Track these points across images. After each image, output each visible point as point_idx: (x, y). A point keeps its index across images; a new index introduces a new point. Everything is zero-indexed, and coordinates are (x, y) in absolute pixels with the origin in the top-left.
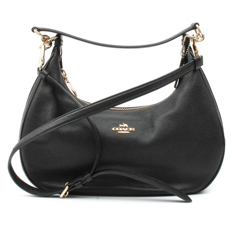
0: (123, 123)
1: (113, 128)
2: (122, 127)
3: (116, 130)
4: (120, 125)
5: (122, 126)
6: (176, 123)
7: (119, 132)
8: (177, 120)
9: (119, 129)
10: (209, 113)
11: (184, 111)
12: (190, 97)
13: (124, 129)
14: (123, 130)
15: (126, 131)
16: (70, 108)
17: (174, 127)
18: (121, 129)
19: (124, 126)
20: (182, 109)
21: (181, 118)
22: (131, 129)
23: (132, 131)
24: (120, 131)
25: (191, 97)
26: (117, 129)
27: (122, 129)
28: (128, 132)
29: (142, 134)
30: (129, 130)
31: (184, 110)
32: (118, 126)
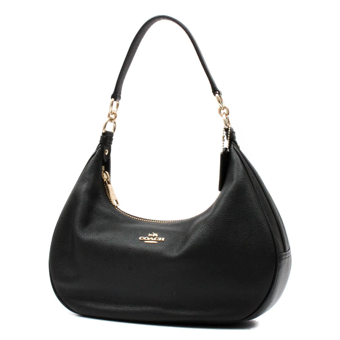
0: (153, 233)
1: (140, 237)
2: (150, 237)
3: (143, 239)
4: (149, 235)
5: (151, 235)
6: (211, 230)
7: (145, 242)
8: (212, 227)
9: (146, 238)
10: (255, 217)
11: (221, 216)
12: (229, 198)
13: (152, 239)
14: (150, 240)
15: (155, 241)
16: (101, 215)
17: (208, 235)
18: (148, 239)
19: (153, 236)
20: (219, 213)
21: (218, 224)
22: (160, 239)
23: (161, 241)
24: (148, 240)
25: (231, 198)
26: (145, 238)
27: (150, 238)
28: (156, 242)
29: (172, 246)
30: (158, 240)
31: (221, 214)
32: (147, 235)
